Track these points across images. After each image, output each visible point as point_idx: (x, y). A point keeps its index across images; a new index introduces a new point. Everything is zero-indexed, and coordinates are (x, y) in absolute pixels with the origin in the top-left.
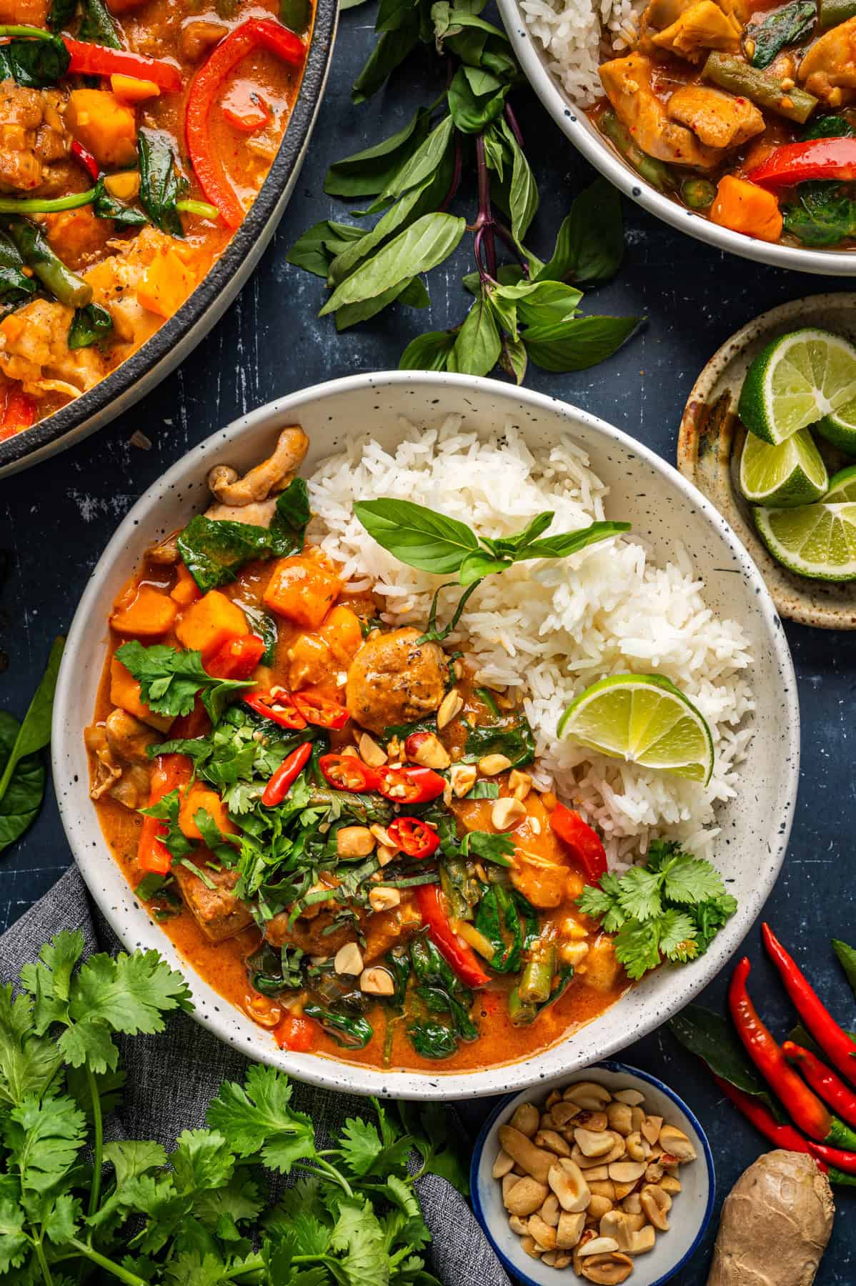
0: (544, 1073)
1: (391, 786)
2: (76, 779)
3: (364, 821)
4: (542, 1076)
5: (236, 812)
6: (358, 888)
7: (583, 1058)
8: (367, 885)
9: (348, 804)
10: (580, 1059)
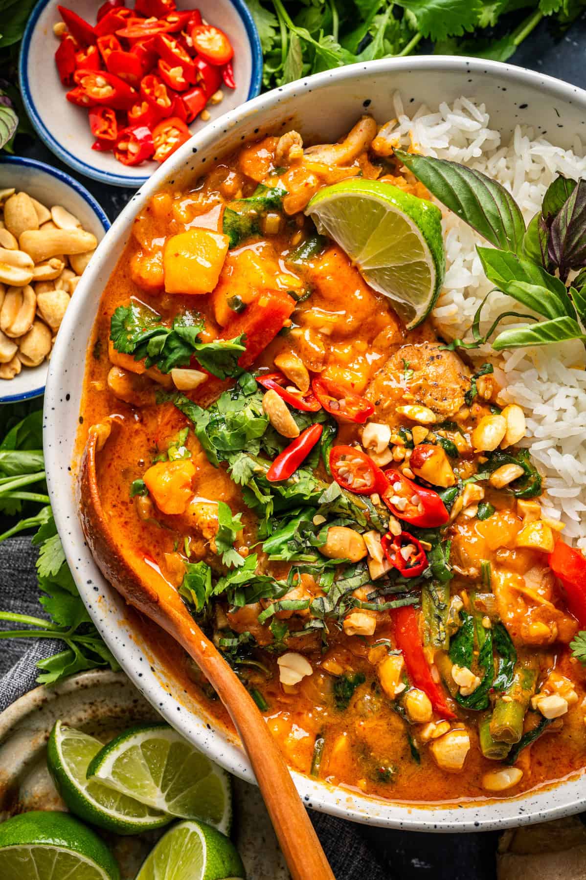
0: (480, 822)
1: (395, 494)
2: (68, 397)
3: (364, 524)
4: (477, 824)
5: (237, 482)
6: (340, 600)
7: (524, 816)
8: (348, 600)
9: (352, 503)
10: (521, 816)
